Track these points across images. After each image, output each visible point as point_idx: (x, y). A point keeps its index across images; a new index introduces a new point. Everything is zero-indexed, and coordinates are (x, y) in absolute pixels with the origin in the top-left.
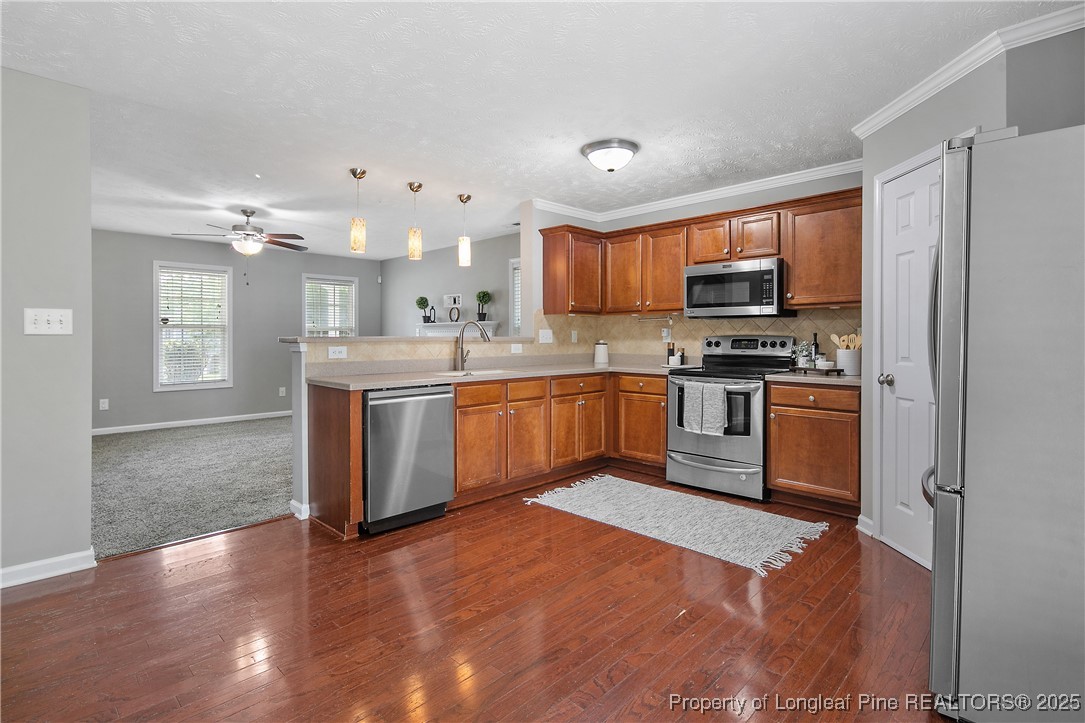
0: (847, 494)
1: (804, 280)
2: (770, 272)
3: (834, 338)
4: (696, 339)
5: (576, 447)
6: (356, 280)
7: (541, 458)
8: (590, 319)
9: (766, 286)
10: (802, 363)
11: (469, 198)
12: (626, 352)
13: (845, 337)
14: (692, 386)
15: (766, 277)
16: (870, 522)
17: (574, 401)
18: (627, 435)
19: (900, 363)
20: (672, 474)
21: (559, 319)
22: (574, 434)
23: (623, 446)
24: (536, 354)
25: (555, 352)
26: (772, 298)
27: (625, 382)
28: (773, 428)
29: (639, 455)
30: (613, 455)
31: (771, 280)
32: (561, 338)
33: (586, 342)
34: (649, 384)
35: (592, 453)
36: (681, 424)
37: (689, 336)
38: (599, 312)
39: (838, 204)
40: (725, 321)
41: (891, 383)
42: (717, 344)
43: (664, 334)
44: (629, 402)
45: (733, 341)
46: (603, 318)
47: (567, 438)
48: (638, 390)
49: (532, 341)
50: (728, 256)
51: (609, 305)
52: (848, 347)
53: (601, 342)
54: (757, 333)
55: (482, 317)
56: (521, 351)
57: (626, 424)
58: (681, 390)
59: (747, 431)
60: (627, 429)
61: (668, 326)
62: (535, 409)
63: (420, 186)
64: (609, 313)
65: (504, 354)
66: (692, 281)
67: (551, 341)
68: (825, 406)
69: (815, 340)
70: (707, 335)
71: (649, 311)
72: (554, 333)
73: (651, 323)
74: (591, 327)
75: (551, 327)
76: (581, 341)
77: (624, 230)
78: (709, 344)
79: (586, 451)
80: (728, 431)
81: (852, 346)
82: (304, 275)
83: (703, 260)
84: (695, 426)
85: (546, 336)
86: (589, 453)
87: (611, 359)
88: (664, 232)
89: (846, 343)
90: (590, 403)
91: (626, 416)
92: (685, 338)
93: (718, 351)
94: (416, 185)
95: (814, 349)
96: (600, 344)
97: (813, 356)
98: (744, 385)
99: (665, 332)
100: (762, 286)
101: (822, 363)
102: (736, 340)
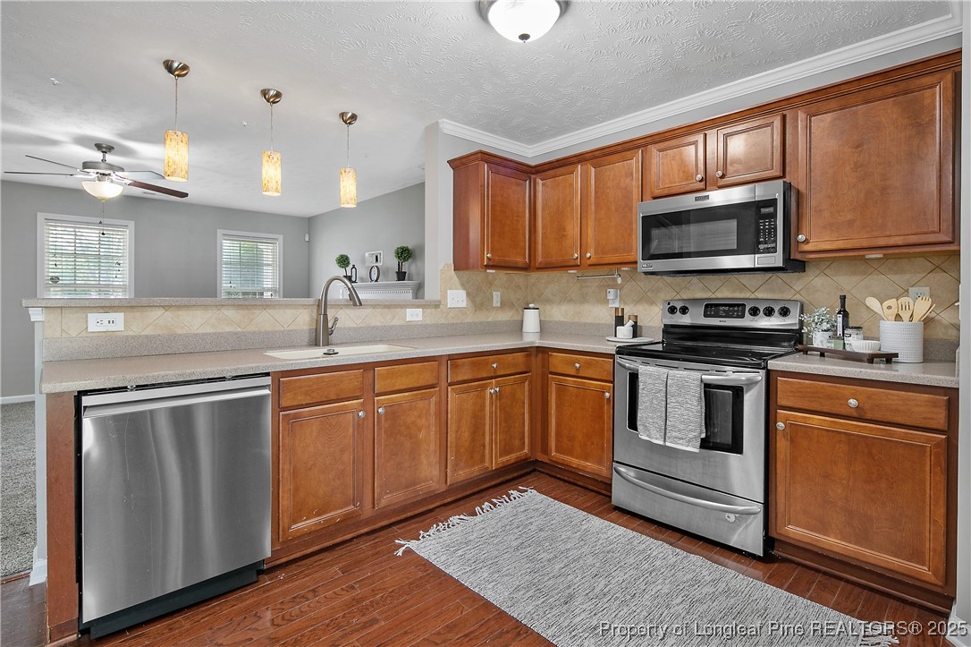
1: (826, 214)
2: (773, 203)
3: (873, 303)
4: (652, 303)
5: (487, 451)
6: (281, 238)
7: (430, 474)
8: (518, 277)
9: (764, 224)
10: (820, 340)
11: (354, 117)
12: (562, 319)
13: (892, 302)
14: (649, 373)
15: (764, 210)
17: (484, 387)
18: (558, 434)
20: (620, 494)
21: (477, 276)
22: (484, 434)
23: (553, 448)
24: (443, 321)
25: (469, 319)
26: (775, 241)
27: (557, 362)
28: (782, 445)
29: (575, 462)
30: (541, 457)
31: (774, 215)
32: (479, 300)
33: (512, 306)
34: (588, 365)
35: (512, 458)
36: (633, 424)
37: (643, 299)
38: (526, 268)
40: (694, 279)
42: (684, 310)
43: (610, 297)
44: (562, 389)
45: (707, 306)
46: (534, 276)
47: (473, 440)
48: (573, 373)
49: (437, 305)
50: (702, 185)
51: (540, 259)
52: (898, 317)
53: (531, 306)
54: (742, 296)
55: (401, 276)
56: (420, 318)
57: (557, 418)
58: (634, 377)
59: (736, 447)
60: (558, 424)
61: (615, 286)
62: (421, 404)
63: (278, 95)
64: (539, 269)
65: (396, 322)
66: (651, 223)
67: (464, 304)
68: (878, 416)
69: (843, 305)
70: (669, 297)
71: (590, 265)
72: (468, 294)
73: (593, 282)
74: (518, 287)
75: (464, 286)
76: (505, 304)
77: (558, 161)
78: (672, 310)
79: (501, 456)
80: (705, 444)
81: (905, 315)
82: (220, 232)
83: (666, 192)
84: (653, 432)
85: (457, 298)
86: (505, 459)
87: (544, 328)
88: (609, 158)
89: (894, 311)
90: (508, 389)
91: (557, 407)
92: (639, 301)
93: (685, 320)
94: (272, 93)
95: (840, 320)
96: (529, 308)
97: (840, 332)
98: (731, 375)
99: (611, 294)
100: (758, 225)
101: (856, 343)
102: (711, 305)
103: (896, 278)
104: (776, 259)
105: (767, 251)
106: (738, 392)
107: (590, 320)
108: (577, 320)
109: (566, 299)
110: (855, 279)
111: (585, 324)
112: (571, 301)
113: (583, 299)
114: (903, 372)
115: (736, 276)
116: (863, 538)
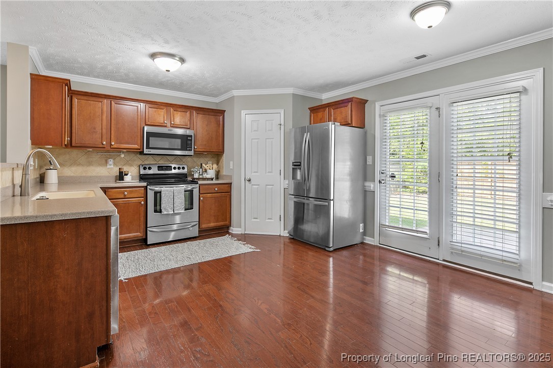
0: (227, 223)
1: (200, 141)
2: (191, 136)
3: (204, 165)
4: (131, 165)
9: (189, 142)
13: (207, 165)
14: (167, 190)
15: (189, 138)
16: (240, 229)
19: (253, 174)
20: (153, 239)
26: (191, 148)
27: (111, 193)
28: (202, 203)
31: (191, 140)
37: (128, 163)
39: (213, 114)
40: (150, 157)
41: (249, 180)
42: (150, 168)
45: (158, 166)
50: (166, 125)
51: (75, 142)
52: (210, 169)
59: (192, 207)
61: (111, 158)
68: (220, 192)
69: (201, 166)
70: (140, 162)
76: (38, 167)
77: (92, 93)
78: (144, 168)
80: (186, 209)
84: (170, 210)
89: (209, 167)
92: (124, 165)
93: (151, 172)
95: (201, 170)
96: (51, 169)
97: (201, 173)
98: (190, 187)
99: (111, 162)
100: (187, 142)
101: (205, 176)
102: (160, 167)
103: (206, 159)
104: (192, 153)
105: (189, 150)
106: (191, 192)
107: (94, 174)
108: (84, 174)
109: (75, 163)
110: (198, 159)
111: (91, 177)
112: (79, 165)
113: (90, 164)
114: (214, 182)
115: (167, 156)
116: (217, 221)
